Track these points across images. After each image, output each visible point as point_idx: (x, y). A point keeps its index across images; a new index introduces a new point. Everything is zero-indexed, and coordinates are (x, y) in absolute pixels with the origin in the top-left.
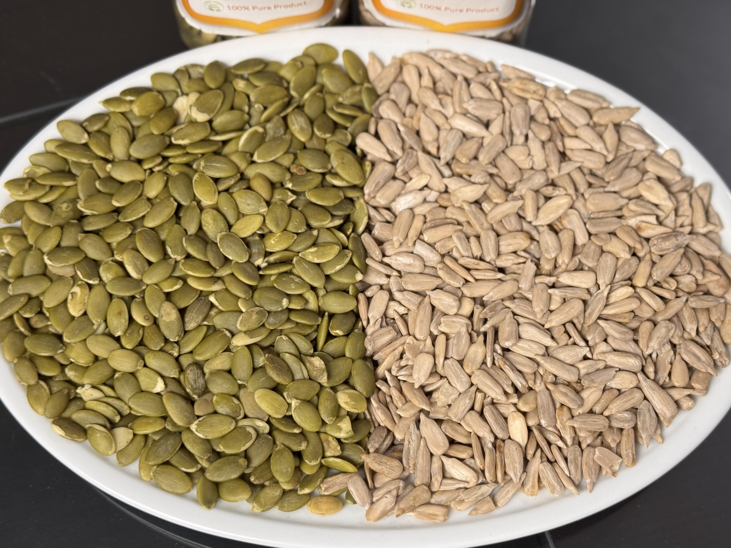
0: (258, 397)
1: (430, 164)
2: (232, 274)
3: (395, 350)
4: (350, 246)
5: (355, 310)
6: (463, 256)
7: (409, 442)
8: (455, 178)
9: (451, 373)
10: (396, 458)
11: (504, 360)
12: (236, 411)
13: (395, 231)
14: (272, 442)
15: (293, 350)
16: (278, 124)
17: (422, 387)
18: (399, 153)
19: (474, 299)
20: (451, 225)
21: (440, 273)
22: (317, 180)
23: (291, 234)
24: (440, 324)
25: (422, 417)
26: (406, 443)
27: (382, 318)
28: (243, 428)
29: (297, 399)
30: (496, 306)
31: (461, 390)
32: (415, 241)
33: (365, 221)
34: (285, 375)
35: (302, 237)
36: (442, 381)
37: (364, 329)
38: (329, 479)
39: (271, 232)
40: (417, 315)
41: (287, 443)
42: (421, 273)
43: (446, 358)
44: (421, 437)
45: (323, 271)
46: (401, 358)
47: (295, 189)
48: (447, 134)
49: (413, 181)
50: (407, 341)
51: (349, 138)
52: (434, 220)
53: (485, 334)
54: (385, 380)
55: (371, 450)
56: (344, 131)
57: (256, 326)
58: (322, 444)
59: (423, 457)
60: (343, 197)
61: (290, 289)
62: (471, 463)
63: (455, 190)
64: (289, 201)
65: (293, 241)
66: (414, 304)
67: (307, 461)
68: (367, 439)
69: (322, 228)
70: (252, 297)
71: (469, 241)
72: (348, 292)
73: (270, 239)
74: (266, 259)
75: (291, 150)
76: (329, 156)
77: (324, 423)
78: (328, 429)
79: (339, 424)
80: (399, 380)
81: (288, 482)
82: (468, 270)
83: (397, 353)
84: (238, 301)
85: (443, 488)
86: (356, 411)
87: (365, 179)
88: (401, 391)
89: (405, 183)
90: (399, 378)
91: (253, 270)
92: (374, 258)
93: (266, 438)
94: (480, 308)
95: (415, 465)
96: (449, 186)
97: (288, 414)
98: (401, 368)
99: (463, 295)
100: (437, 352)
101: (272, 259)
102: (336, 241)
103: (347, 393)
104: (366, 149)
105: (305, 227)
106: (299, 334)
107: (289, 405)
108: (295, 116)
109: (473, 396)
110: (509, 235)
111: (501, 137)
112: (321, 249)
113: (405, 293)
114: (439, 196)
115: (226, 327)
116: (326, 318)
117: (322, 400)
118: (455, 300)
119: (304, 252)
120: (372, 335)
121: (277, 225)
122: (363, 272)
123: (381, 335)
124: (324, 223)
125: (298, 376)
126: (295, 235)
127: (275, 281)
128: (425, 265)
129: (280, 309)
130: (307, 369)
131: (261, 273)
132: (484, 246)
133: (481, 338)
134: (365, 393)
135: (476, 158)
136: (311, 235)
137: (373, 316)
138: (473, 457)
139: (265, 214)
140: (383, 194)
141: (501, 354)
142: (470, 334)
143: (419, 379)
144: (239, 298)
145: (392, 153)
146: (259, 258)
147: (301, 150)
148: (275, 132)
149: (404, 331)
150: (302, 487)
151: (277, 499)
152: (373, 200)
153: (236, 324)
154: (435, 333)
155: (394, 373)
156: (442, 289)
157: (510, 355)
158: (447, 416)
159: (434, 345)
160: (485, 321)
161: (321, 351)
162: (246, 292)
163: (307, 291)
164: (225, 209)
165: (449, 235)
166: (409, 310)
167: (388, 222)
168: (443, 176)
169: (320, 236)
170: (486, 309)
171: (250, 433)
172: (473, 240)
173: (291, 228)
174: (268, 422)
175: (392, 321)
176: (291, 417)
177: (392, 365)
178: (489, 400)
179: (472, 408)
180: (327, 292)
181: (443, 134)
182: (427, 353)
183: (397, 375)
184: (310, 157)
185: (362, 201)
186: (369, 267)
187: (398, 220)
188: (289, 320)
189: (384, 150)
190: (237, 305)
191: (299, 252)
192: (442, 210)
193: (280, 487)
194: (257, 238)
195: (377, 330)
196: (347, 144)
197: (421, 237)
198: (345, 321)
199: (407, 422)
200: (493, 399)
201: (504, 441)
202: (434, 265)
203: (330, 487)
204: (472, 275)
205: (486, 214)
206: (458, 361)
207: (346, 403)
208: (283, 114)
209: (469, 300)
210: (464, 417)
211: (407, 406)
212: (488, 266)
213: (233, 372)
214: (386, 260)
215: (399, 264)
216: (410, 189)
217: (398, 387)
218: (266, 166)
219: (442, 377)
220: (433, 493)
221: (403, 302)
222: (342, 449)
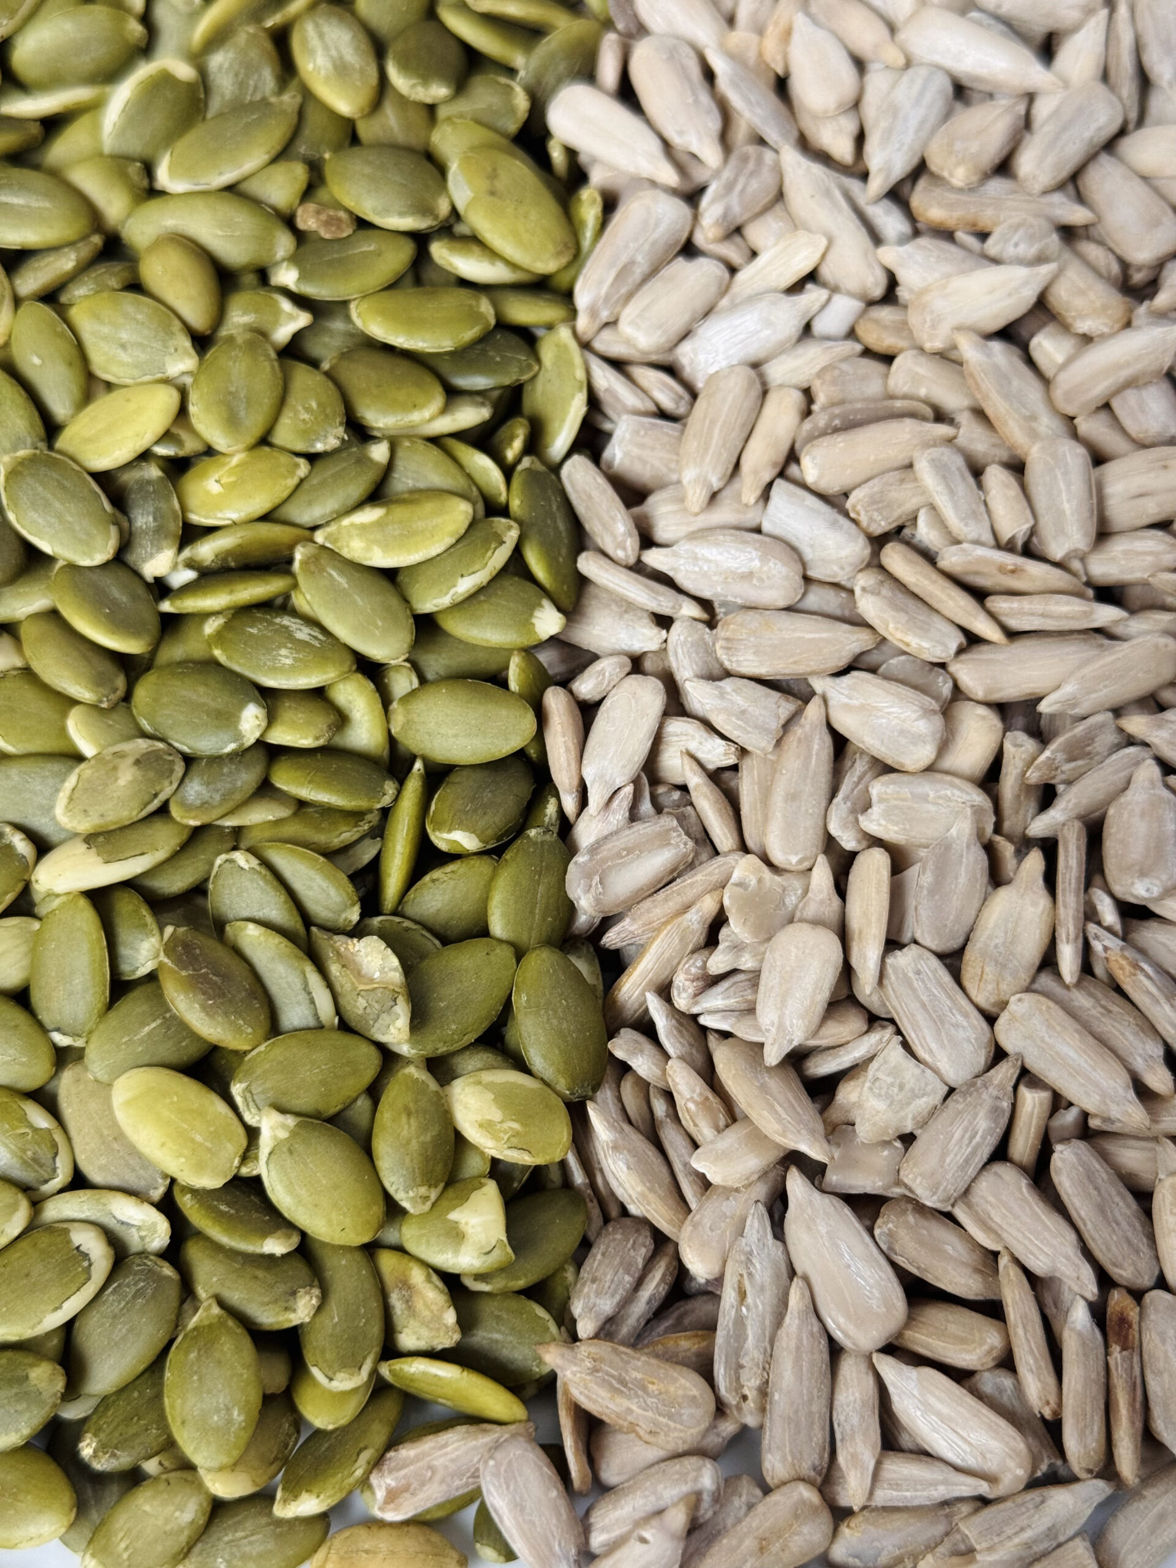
0: (128, 1103)
1: (827, 193)
2: (53, 615)
3: (686, 908)
4: (515, 504)
5: (533, 753)
6: (957, 542)
7: (742, 1295)
8: (924, 241)
9: (914, 1006)
10: (684, 1363)
11: (1130, 953)
12: (35, 1160)
13: (691, 443)
14: (173, 1293)
15: (276, 909)
16: (254, 54)
17: (797, 1059)
18: (710, 154)
19: (1002, 709)
20: (908, 422)
21: (869, 606)
22: (399, 257)
23: (284, 459)
24: (867, 806)
25: (796, 1184)
26: (729, 1296)
27: (636, 782)
28: (60, 1229)
29: (282, 1110)
30: (1089, 738)
31: (955, 1074)
32: (770, 485)
33: (576, 409)
34: (238, 1013)
35: (328, 470)
36: (874, 1038)
37: (565, 827)
38: (406, 1452)
39: (210, 452)
40: (774, 771)
41: (236, 1296)
42: (789, 609)
43: (893, 944)
44: (792, 1273)
45: (406, 601)
46: (711, 940)
47: (311, 290)
48: (894, 86)
49: (760, 261)
50: (736, 877)
51: (522, 102)
52: (842, 402)
53: (1049, 847)
54: (647, 1028)
55: (585, 1327)
56: (503, 80)
57: (130, 813)
58: (384, 1295)
59: (798, 1359)
60: (493, 322)
61: (275, 670)
62: (1001, 1391)
63: (925, 291)
64: (283, 333)
65: (292, 482)
66: (763, 729)
67: (315, 1371)
68: (570, 1275)
69: (409, 437)
70: (127, 698)
71: (980, 485)
72: (503, 684)
73: (204, 475)
74: (187, 553)
75: (302, 149)
76: (441, 170)
77: (393, 1211)
78: (409, 1235)
79: (454, 1216)
80: (704, 1030)
81: (234, 1466)
82: (980, 595)
83: (696, 920)
84: (64, 715)
85: (884, 1496)
86: (526, 1159)
87: (577, 256)
88: (708, 1074)
89: (733, 270)
90: (703, 1020)
91: (134, 598)
92: (610, 550)
93: (151, 1274)
94: (1029, 745)
95: (764, 1392)
96: (902, 275)
97: (245, 1171)
98: (714, 981)
99: (958, 693)
100: (855, 921)
101: (206, 550)
102: (459, 483)
103: (489, 1087)
104: (588, 145)
105: (340, 431)
106: (307, 845)
107: (252, 1133)
108: (317, 25)
109: (1006, 1105)
110: (1140, 459)
111: (1101, 89)
112: (399, 512)
113: (727, 684)
114: (863, 314)
115: (18, 819)
116: (413, 785)
117: (385, 1114)
118: (927, 713)
119: (332, 528)
120: (594, 849)
121: (232, 422)
122: (566, 603)
123: (629, 851)
124: (416, 417)
125: (294, 1015)
126: (302, 461)
127: (219, 637)
128: (807, 580)
129: (231, 747)
130: (330, 985)
131: (166, 606)
132: (1041, 502)
133: (1035, 861)
134: (562, 1085)
135: (1004, 167)
136: (364, 461)
137: (601, 777)
138: (1007, 1362)
139: (188, 380)
140: (647, 308)
141: (1118, 927)
142: (989, 849)
143: (781, 1027)
144: (73, 702)
145: (684, 158)
146: (159, 549)
147: (337, 149)
148: (242, 85)
149: (722, 834)
150: (294, 1489)
151: (183, 1538)
152: (606, 334)
153: (51, 808)
154: (848, 841)
155: (682, 1001)
156: (873, 670)
157: (1150, 935)
158: (898, 1182)
159: (841, 888)
160: (1047, 796)
161: (395, 913)
162: (99, 681)
163: (343, 678)
164: (36, 361)
165: (901, 458)
166: (743, 752)
167: (662, 414)
168: (877, 239)
169: (400, 464)
170: (1053, 746)
171: (86, 1256)
172: (997, 477)
173: (285, 435)
174: (167, 1206)
175: (676, 795)
176: (255, 1184)
177: (674, 971)
178: (1069, 1117)
179: (1000, 1153)
180: (423, 680)
181: (877, 82)
182: (816, 922)
183: (695, 1010)
184: (367, 170)
185: (564, 333)
186: (591, 589)
187: (701, 403)
188: (265, 789)
189: (655, 145)
190: (63, 731)
191: (314, 528)
192: (873, 367)
193: (199, 1486)
194: (154, 472)
195: (616, 832)
196: (513, 126)
197: (793, 470)
198: (487, 795)
199: (731, 1207)
200: (1085, 1115)
201: (1138, 1295)
202: (841, 578)
203: (406, 1489)
204: (993, 616)
205: (1045, 381)
206: (941, 956)
207: (486, 1126)
208: (273, 21)
209: (982, 711)
210: (967, 1192)
211: (733, 1137)
212: (1056, 578)
213: (37, 998)
214: (654, 558)
215: (705, 575)
216: (749, 291)
217: (699, 1058)
218: (200, 203)
219: (873, 1020)
220: (840, 1514)
221: (718, 722)
222: (466, 1323)
